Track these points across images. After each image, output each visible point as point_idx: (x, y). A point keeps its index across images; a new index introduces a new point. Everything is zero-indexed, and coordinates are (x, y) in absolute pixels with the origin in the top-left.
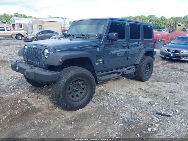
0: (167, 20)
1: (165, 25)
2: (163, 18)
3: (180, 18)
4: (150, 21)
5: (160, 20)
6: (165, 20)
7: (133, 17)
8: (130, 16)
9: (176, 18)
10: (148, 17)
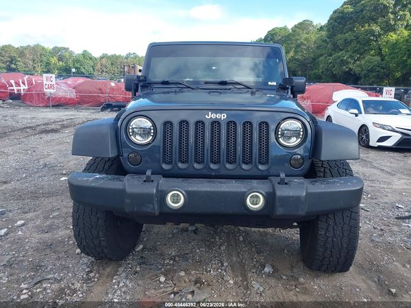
0: (96, 59)
1: (94, 69)
2: (85, 54)
3: (119, 57)
4: (60, 59)
5: (81, 58)
6: (91, 58)
7: (16, 47)
8: (7, 44)
9: (112, 56)
10: (54, 49)
